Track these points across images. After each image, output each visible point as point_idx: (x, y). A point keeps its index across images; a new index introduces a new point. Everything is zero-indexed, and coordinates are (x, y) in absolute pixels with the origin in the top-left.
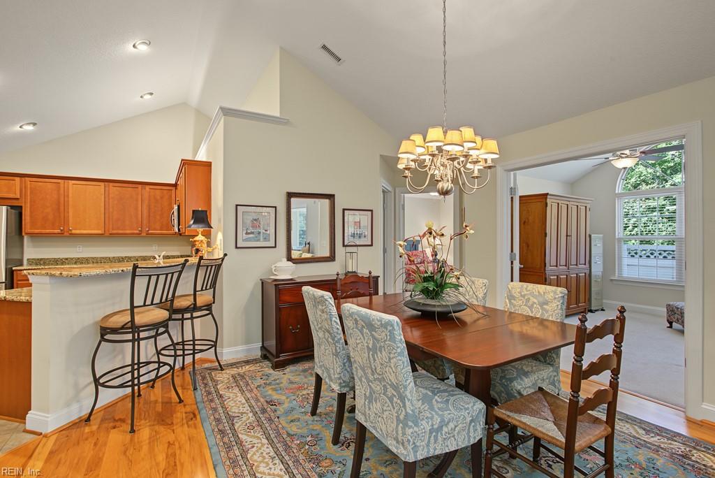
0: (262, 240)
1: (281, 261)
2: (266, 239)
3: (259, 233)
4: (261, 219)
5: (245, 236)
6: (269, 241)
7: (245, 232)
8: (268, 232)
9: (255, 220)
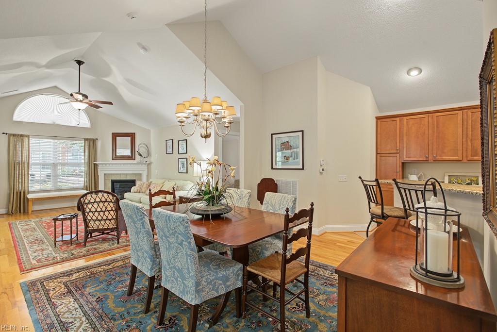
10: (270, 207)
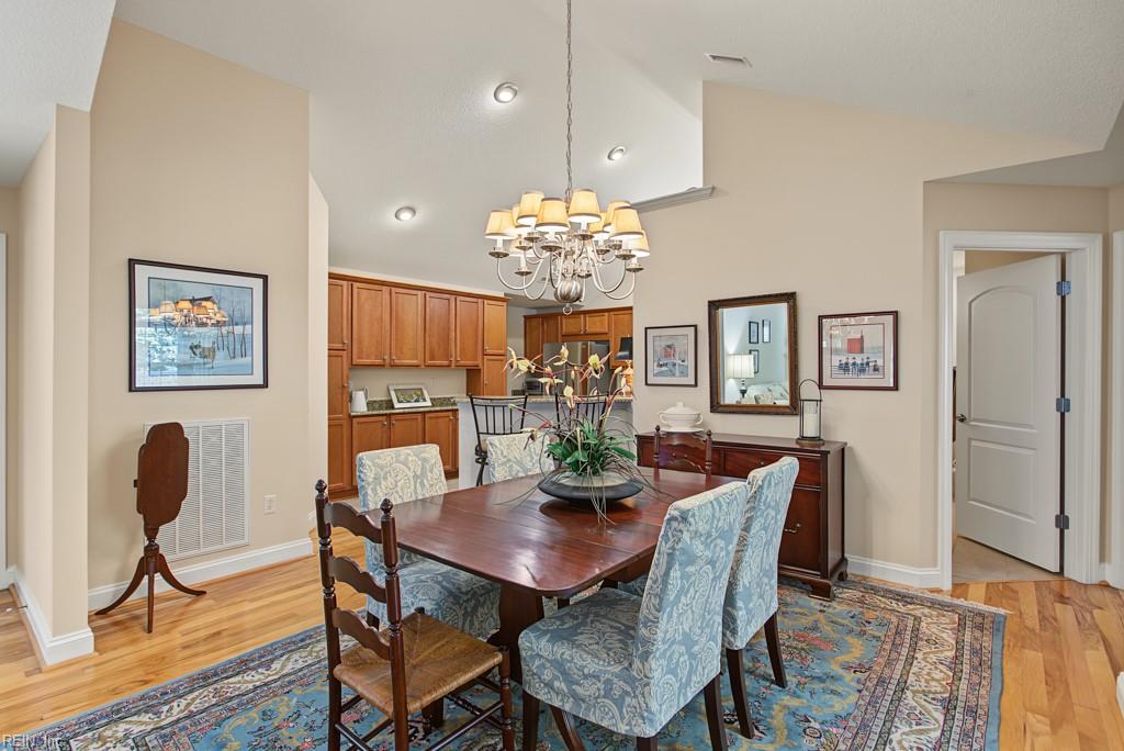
0: (677, 374)
1: (675, 405)
2: (684, 374)
3: (674, 365)
4: (676, 345)
5: (657, 370)
6: (687, 376)
7: (656, 364)
8: (685, 363)
9: (669, 347)
10: (516, 467)
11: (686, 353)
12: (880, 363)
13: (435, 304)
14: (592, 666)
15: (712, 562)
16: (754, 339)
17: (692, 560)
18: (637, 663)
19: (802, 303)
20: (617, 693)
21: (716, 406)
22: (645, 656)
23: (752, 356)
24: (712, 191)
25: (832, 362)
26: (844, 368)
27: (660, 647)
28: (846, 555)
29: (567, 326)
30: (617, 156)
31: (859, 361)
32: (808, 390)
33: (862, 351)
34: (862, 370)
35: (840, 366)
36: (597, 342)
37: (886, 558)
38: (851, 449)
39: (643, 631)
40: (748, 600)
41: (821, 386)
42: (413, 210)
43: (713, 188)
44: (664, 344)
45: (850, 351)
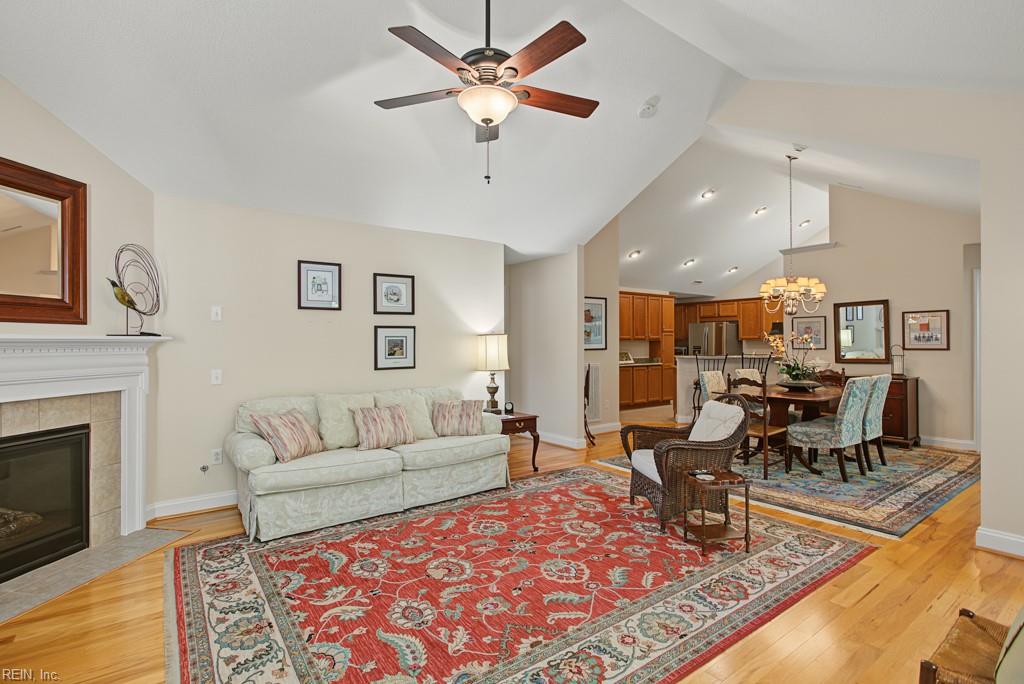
2: (818, 343)
4: (812, 327)
6: (821, 344)
8: (818, 337)
9: (808, 328)
11: (819, 331)
12: (939, 336)
13: (637, 301)
14: (818, 431)
15: (861, 400)
16: (850, 317)
17: (856, 396)
18: (837, 427)
19: (892, 305)
20: (829, 437)
21: (839, 359)
22: (840, 424)
23: (849, 331)
24: (834, 245)
25: (911, 335)
26: (917, 339)
27: (845, 422)
28: (920, 435)
29: (704, 311)
30: (761, 212)
31: (926, 335)
32: (896, 350)
33: (928, 329)
34: (928, 340)
35: (915, 338)
36: (730, 322)
37: (944, 435)
38: (922, 381)
39: (839, 416)
40: (871, 424)
41: (904, 349)
42: (639, 252)
43: (836, 243)
44: (804, 326)
45: (921, 329)
